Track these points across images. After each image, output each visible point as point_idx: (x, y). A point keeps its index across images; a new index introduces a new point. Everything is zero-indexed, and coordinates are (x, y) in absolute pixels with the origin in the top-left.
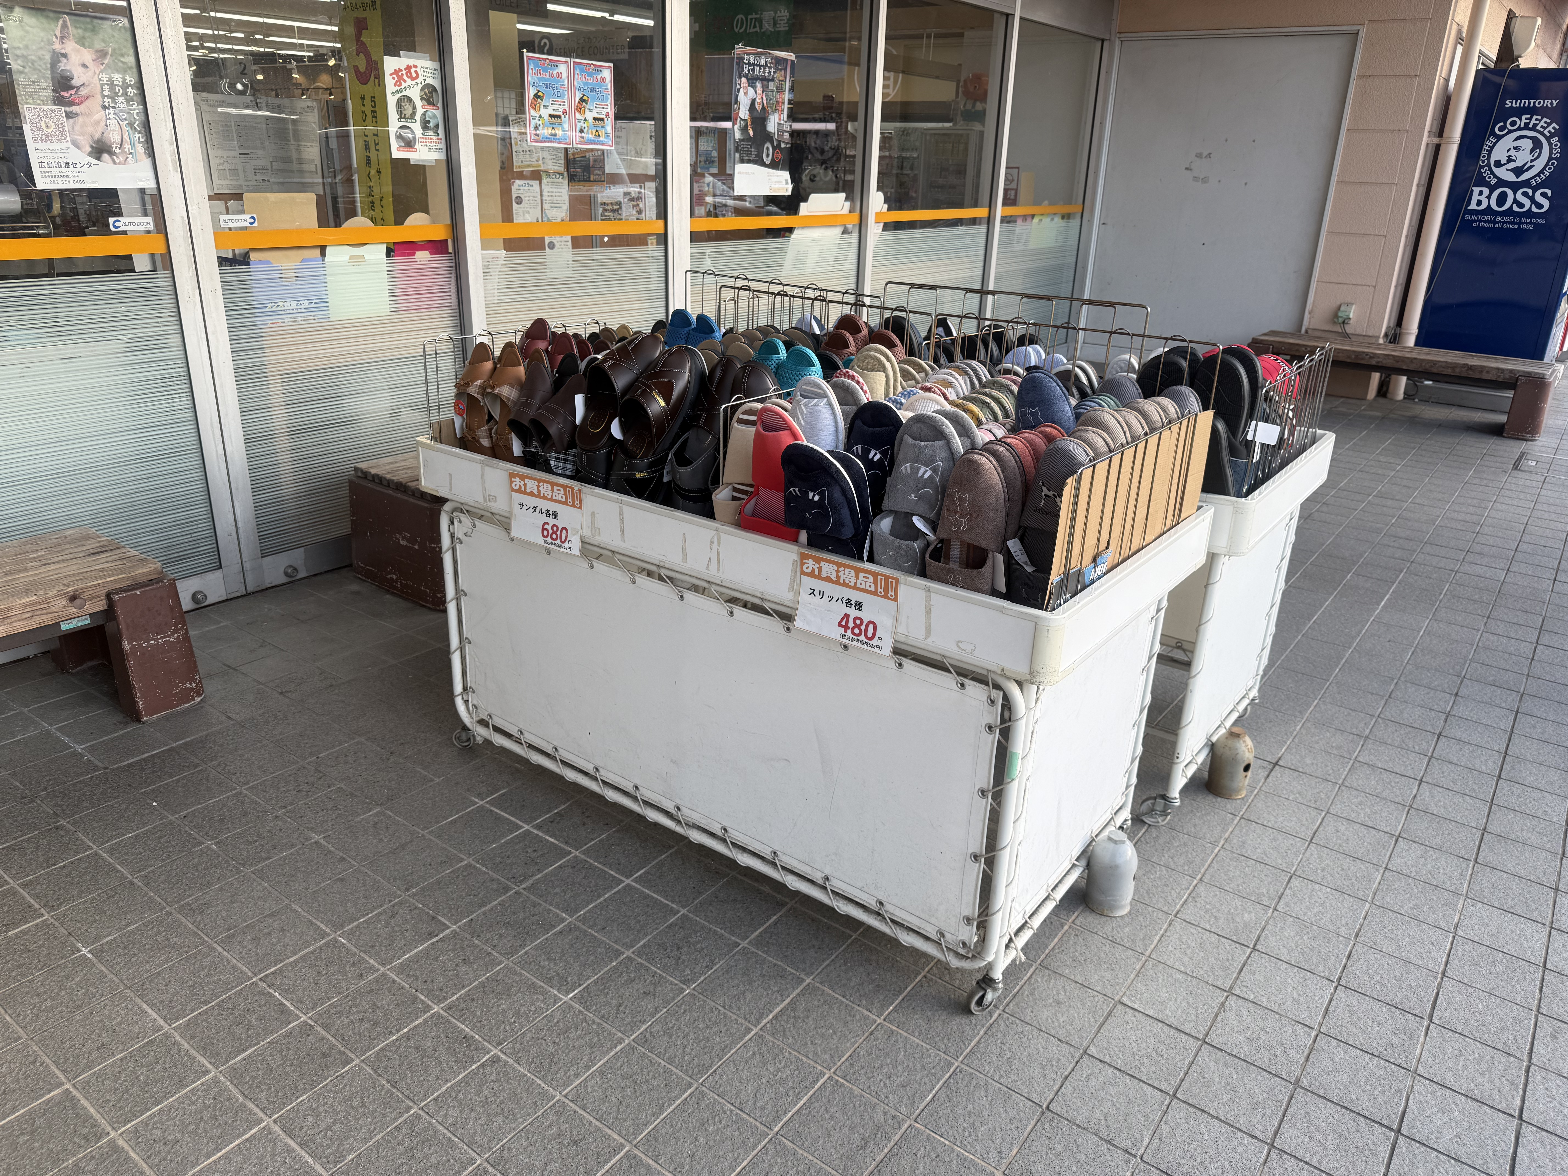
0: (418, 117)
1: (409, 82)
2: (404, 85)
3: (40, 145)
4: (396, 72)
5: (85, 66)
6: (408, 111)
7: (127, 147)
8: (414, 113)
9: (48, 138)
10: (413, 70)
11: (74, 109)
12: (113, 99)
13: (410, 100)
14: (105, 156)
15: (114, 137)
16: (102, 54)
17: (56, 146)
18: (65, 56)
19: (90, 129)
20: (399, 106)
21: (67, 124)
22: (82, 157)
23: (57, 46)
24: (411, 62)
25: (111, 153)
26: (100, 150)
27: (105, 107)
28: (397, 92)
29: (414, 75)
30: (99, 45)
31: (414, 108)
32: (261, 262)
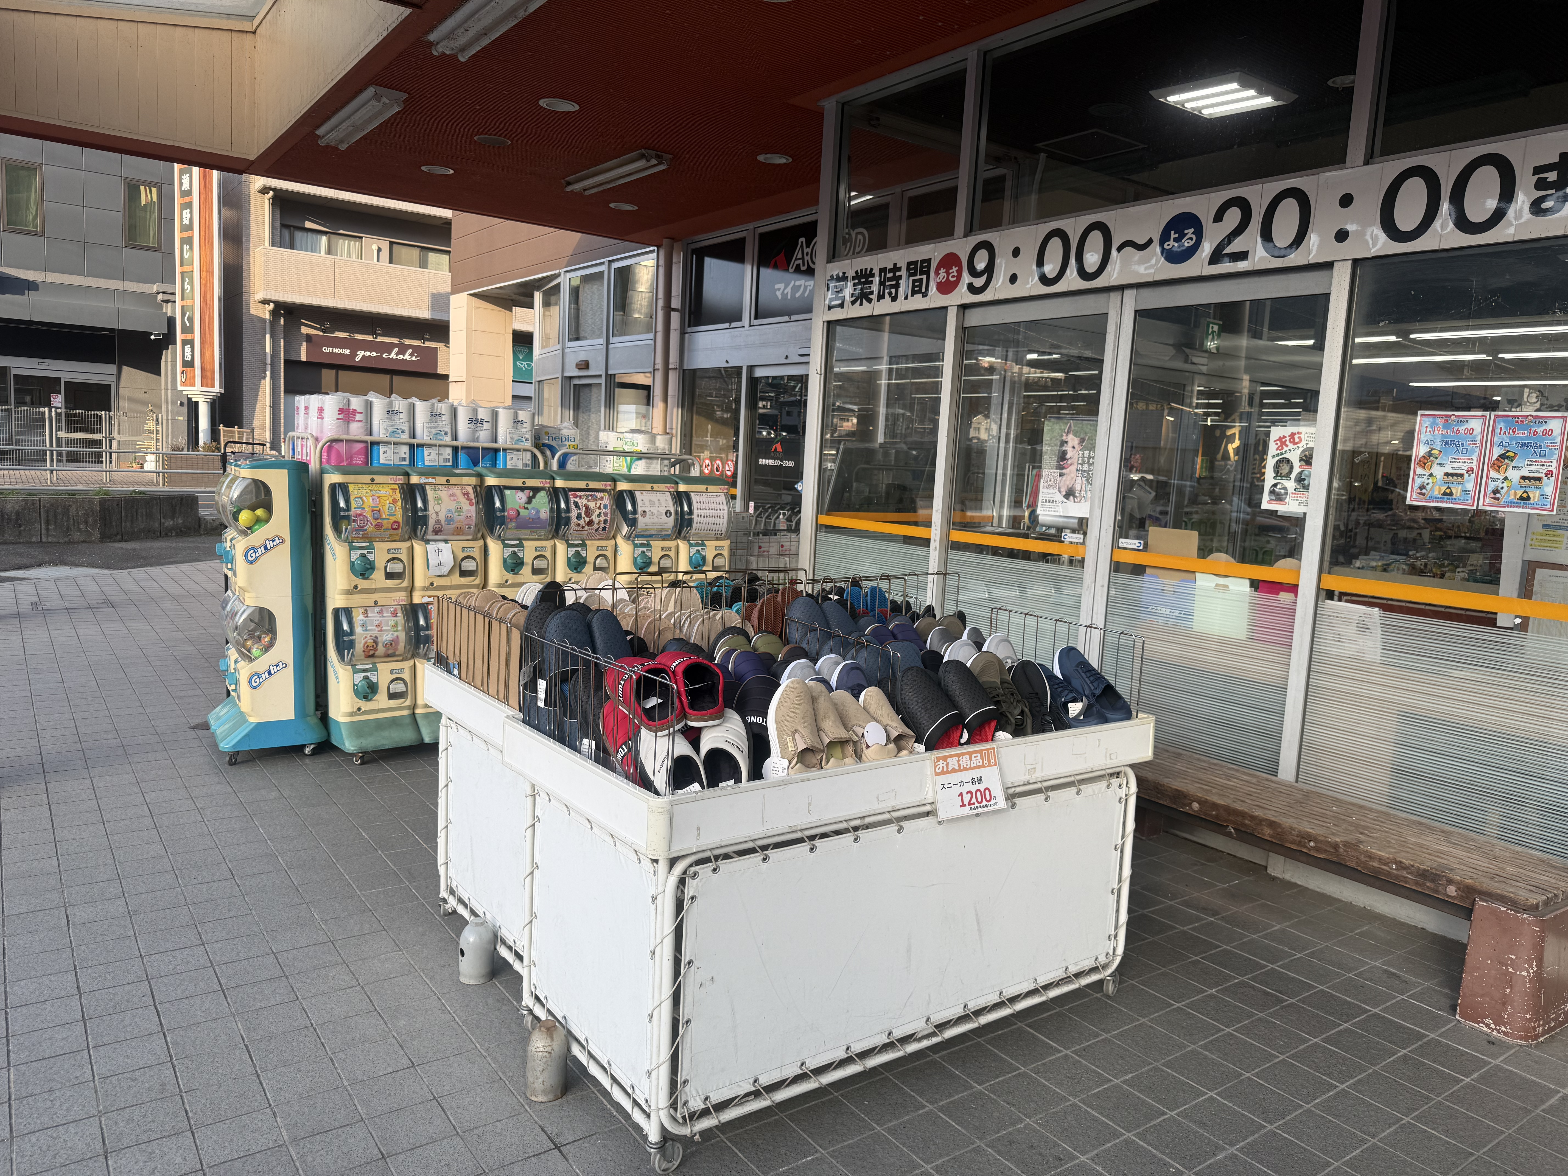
0: (1293, 476)
1: (1291, 446)
2: (1285, 448)
3: (1045, 491)
4: (1280, 439)
5: (1074, 447)
6: (1285, 469)
7: (1083, 492)
8: (1290, 472)
9: (1049, 487)
10: (1296, 437)
11: (1064, 471)
12: (1082, 464)
13: (1288, 461)
14: (1071, 498)
15: (1078, 487)
16: (1082, 441)
17: (1051, 491)
18: (1066, 442)
19: (1068, 483)
20: (1277, 467)
21: (1058, 478)
22: (1059, 497)
23: (1064, 438)
24: (1295, 429)
25: (1075, 496)
26: (1070, 494)
27: (1077, 470)
28: (1278, 455)
29: (1297, 440)
30: (1082, 436)
31: (1292, 468)
32: (1152, 576)
